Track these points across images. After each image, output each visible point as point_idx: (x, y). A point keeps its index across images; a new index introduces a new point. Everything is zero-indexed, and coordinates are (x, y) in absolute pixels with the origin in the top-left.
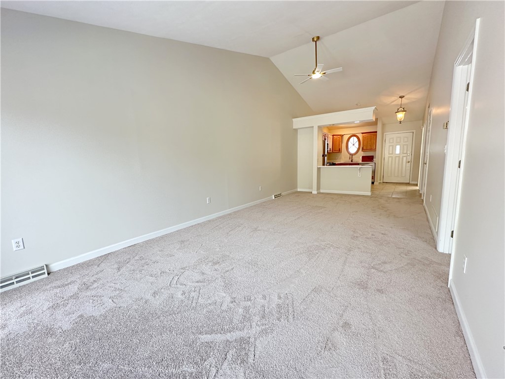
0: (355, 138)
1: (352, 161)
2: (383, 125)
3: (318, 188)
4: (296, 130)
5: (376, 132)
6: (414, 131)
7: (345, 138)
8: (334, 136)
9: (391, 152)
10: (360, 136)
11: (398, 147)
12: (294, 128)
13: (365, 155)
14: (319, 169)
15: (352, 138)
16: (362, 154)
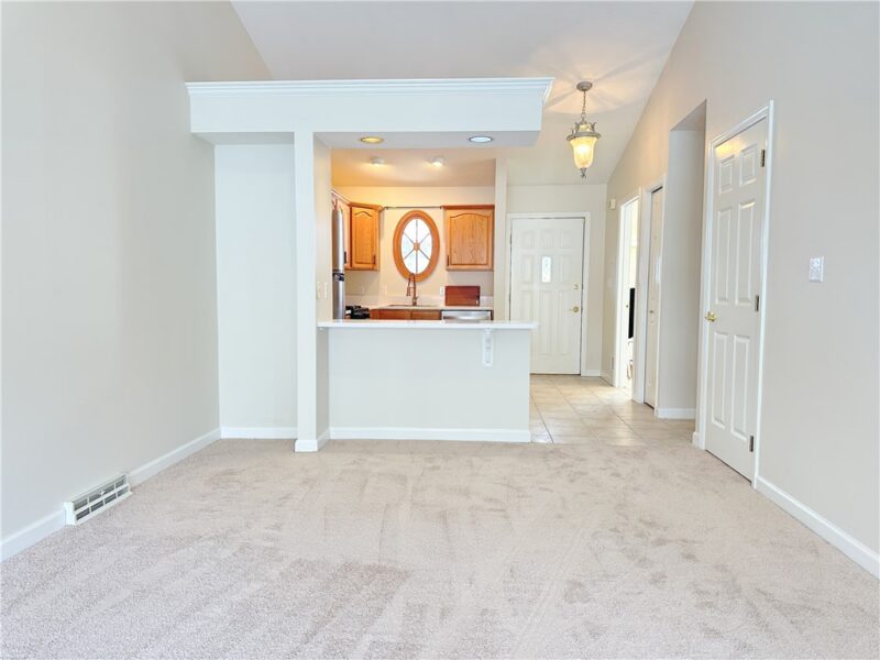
0: (421, 223)
1: (415, 304)
5: (492, 207)
6: (588, 215)
7: (391, 220)
8: (356, 210)
9: (528, 278)
10: (438, 217)
11: (547, 263)
12: (193, 131)
13: (453, 283)
14: (323, 334)
15: (413, 222)
16: (442, 278)
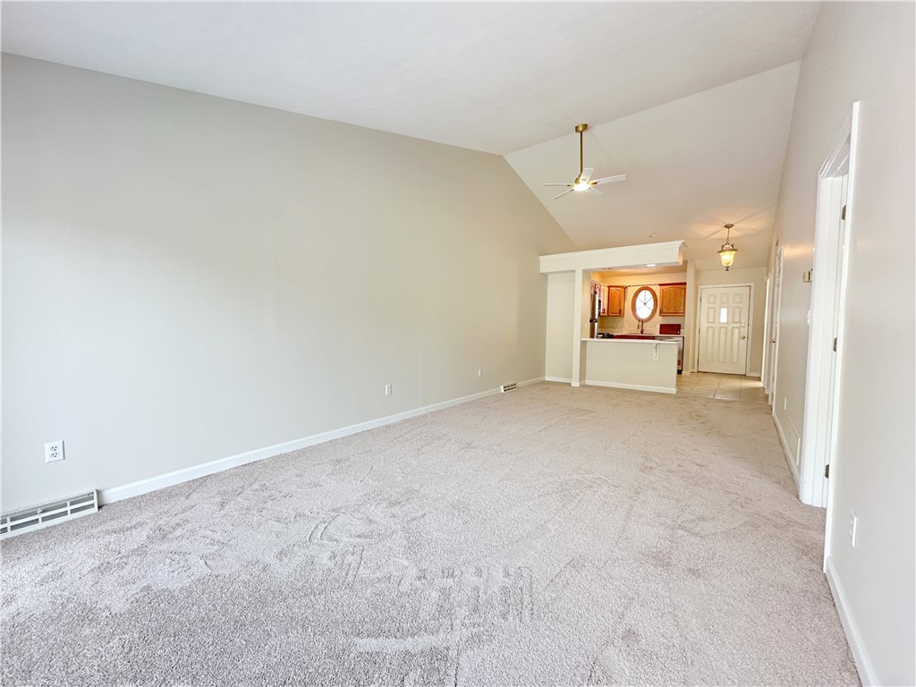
0: (648, 293)
1: (642, 332)
2: (697, 272)
3: (582, 376)
4: (545, 275)
5: (685, 284)
6: (752, 284)
7: (631, 293)
8: (611, 289)
9: (711, 320)
10: (657, 290)
11: (724, 312)
12: (541, 271)
13: (665, 323)
14: (583, 343)
15: (643, 292)
16: (659, 320)
